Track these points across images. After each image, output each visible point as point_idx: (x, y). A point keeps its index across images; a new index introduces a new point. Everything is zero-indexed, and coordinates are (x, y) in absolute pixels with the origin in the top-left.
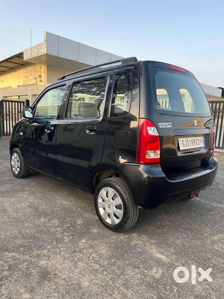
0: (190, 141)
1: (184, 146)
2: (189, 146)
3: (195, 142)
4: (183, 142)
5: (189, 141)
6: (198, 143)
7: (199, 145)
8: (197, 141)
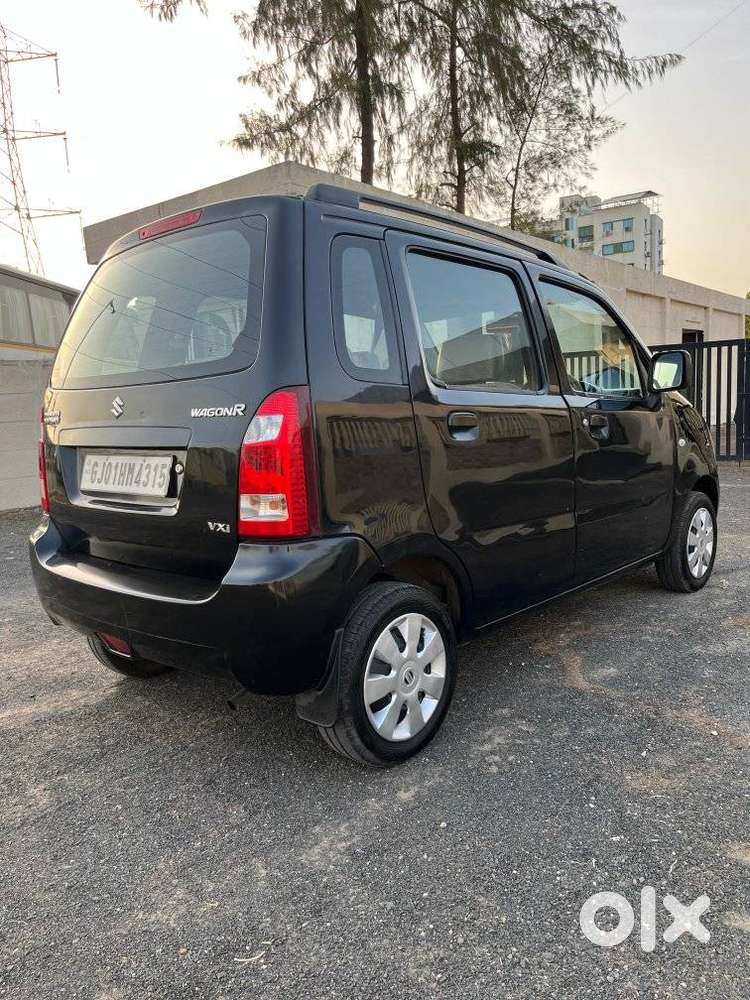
0: (117, 466)
1: (93, 482)
2: (106, 483)
3: (135, 475)
4: (96, 469)
5: (114, 465)
6: (143, 478)
7: (145, 485)
8: (145, 472)
